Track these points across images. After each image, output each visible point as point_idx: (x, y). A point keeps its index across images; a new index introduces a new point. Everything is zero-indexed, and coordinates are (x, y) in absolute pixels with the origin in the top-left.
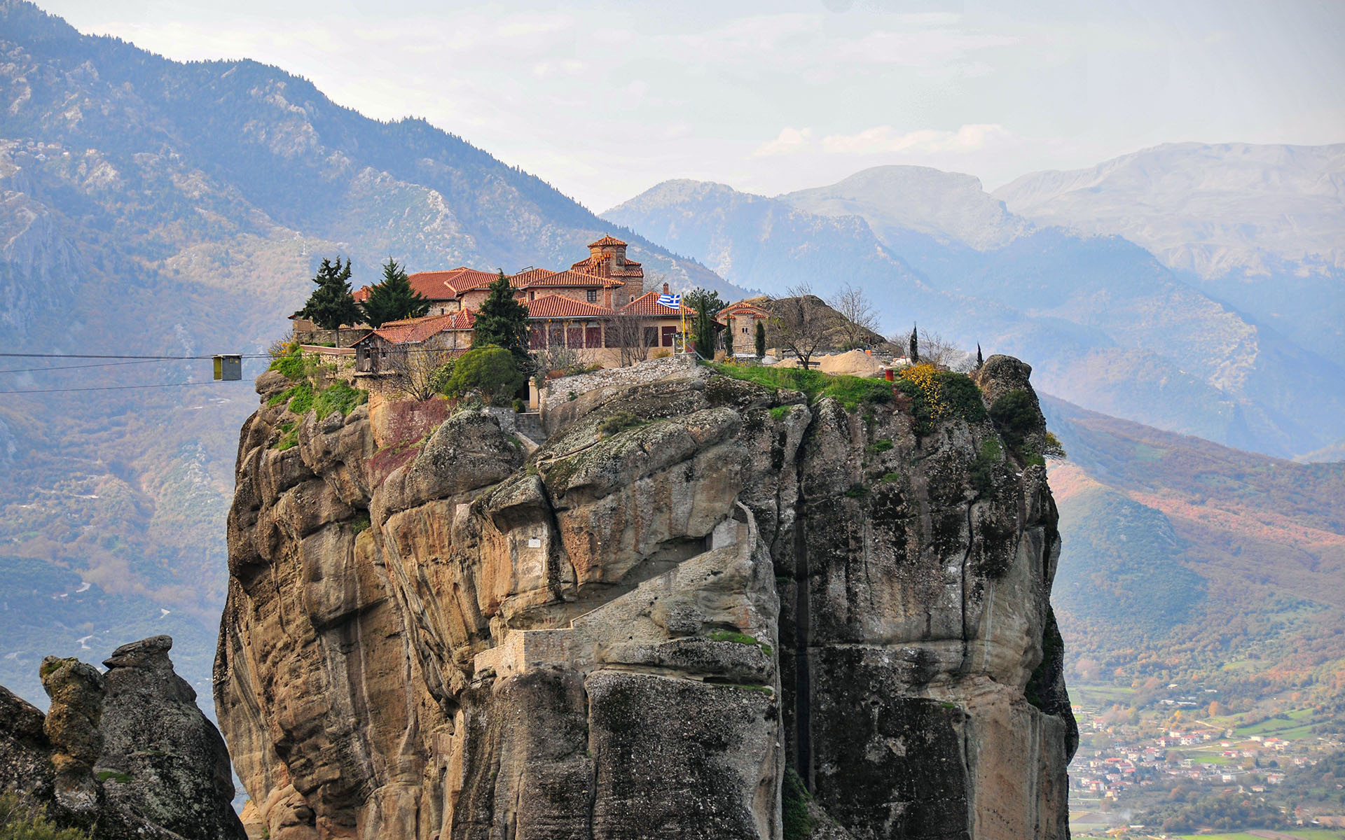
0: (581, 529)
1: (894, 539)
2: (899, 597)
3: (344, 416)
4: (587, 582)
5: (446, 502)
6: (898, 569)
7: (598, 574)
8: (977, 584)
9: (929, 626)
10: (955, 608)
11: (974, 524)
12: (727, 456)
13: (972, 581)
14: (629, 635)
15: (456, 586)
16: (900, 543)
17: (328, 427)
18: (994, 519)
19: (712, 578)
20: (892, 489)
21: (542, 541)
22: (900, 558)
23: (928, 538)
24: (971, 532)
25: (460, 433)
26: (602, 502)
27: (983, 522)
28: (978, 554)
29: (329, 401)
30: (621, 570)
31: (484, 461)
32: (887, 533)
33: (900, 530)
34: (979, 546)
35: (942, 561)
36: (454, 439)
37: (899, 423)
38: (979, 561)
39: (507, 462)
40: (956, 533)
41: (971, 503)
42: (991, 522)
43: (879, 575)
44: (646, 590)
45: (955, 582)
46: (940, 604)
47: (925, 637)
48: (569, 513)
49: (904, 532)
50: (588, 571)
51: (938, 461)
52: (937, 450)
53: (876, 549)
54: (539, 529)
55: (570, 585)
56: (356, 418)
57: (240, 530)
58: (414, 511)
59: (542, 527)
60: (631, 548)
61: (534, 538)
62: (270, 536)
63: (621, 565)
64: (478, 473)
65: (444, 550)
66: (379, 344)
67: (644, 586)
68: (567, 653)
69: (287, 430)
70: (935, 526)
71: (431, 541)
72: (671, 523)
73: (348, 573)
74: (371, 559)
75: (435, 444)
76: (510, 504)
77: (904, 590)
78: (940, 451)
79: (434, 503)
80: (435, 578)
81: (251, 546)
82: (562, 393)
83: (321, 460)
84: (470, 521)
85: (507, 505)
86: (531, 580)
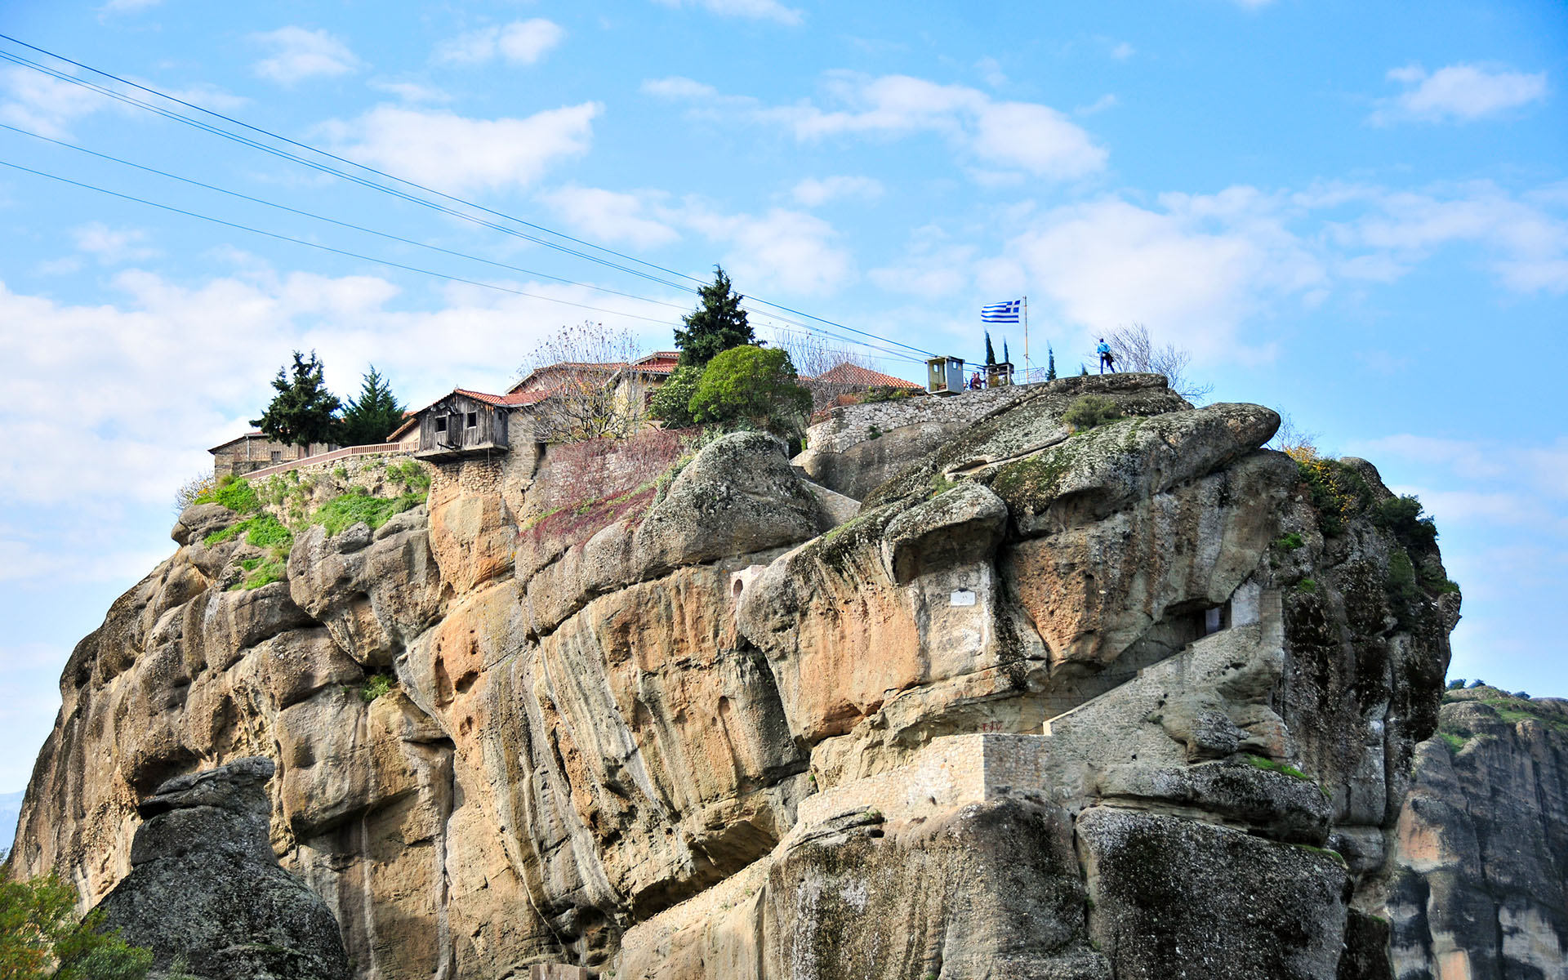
0: (1072, 566)
1: (1317, 674)
2: (1315, 759)
3: (373, 530)
4: (1071, 661)
5: (716, 566)
6: (1319, 716)
7: (1091, 647)
8: (1404, 747)
9: (1349, 802)
10: (1380, 780)
11: (1397, 665)
14: (1132, 753)
15: (724, 701)
16: (1323, 680)
17: (348, 544)
18: (1418, 660)
19: (1232, 673)
20: (1311, 601)
21: (979, 595)
22: (1323, 701)
23: (1351, 677)
24: (1393, 675)
25: (736, 463)
26: (1107, 524)
27: (1407, 662)
28: (1404, 705)
29: (343, 512)
30: (1120, 642)
31: (771, 508)
32: (1310, 663)
33: (1324, 663)
34: (1404, 695)
35: (1363, 712)
36: (726, 471)
37: (1302, 515)
38: (1405, 715)
39: (804, 513)
40: (1378, 674)
41: (1389, 635)
42: (1416, 664)
43: (1297, 724)
44: (1153, 680)
45: (1376, 744)
46: (1361, 774)
47: (1343, 820)
48: (1051, 539)
49: (1327, 664)
50: (1076, 640)
51: (1350, 573)
52: (1346, 557)
53: (1297, 686)
54: (973, 576)
55: (1039, 665)
56: (397, 530)
57: (153, 714)
58: (648, 585)
59: (978, 571)
60: (1139, 606)
61: (962, 590)
62: (216, 714)
63: (1120, 636)
64: (763, 525)
65: (705, 645)
66: (464, 409)
67: (1150, 674)
68: (1044, 775)
69: (250, 567)
70: (1358, 661)
71: (676, 634)
72: (1191, 574)
73: (357, 754)
74: (395, 734)
75: (694, 479)
76: (948, 521)
77: (1321, 749)
78: (1350, 559)
79: (692, 570)
80: (678, 694)
81: (170, 734)
82: (859, 428)
83: (330, 593)
84: (787, 584)
85: (941, 524)
86: (958, 659)
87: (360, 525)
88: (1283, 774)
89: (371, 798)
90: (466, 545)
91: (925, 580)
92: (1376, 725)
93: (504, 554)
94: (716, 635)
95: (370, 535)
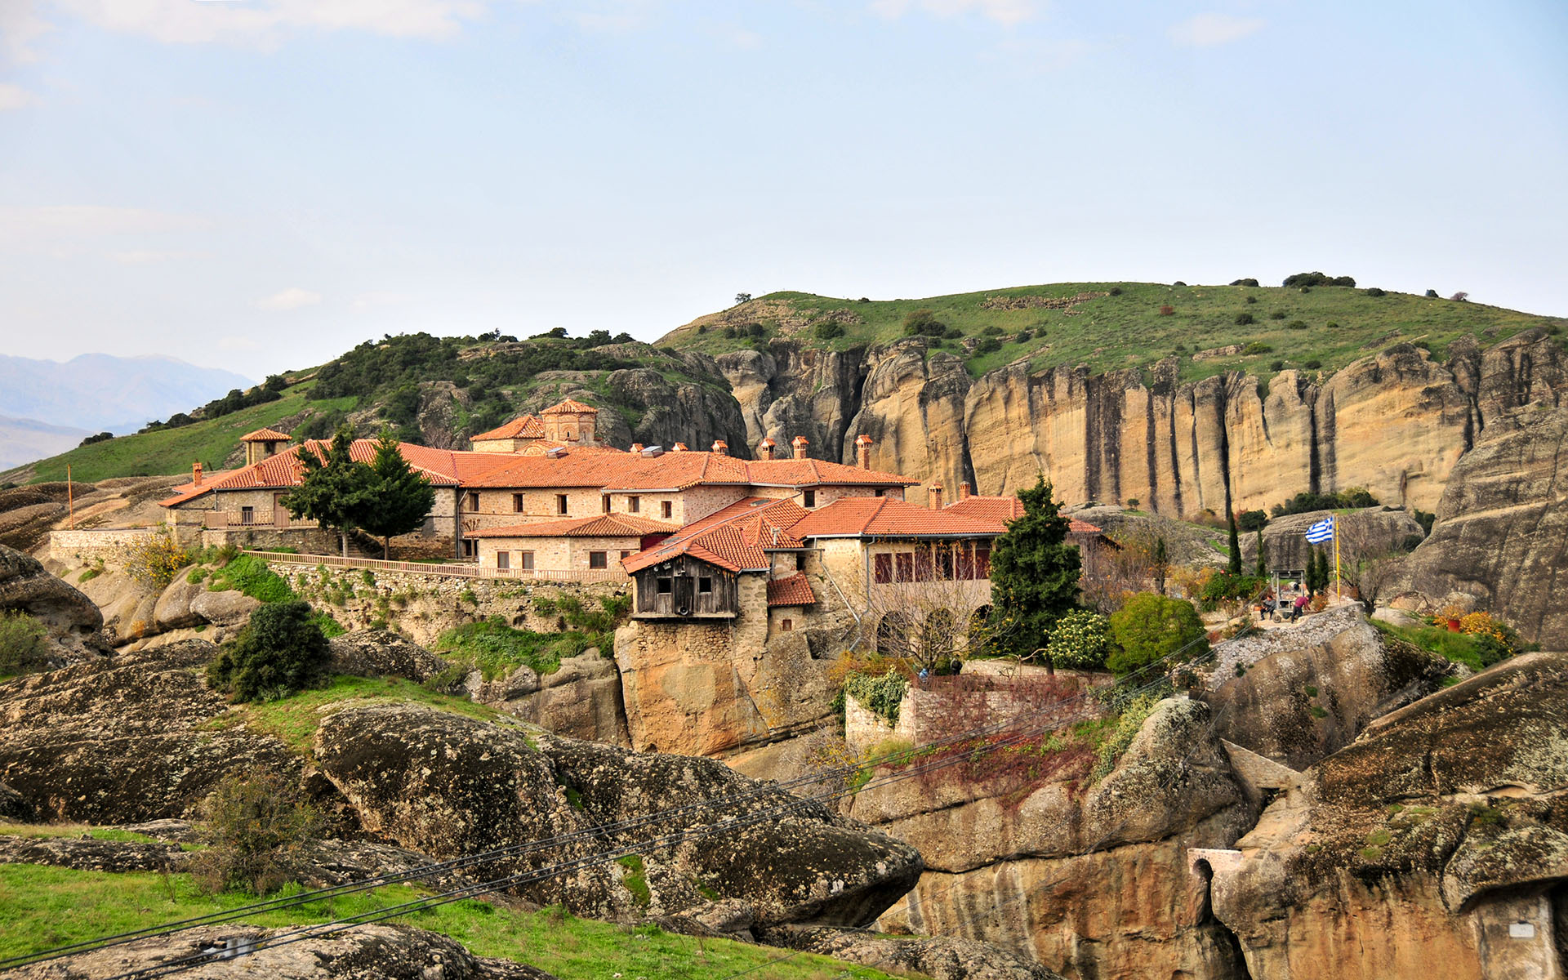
3: (539, 674)
5: (1173, 844)
17: (515, 691)
21: (1538, 928)
25: (1187, 737)
31: (1213, 778)
36: (1181, 747)
39: (1230, 777)
54: (1533, 910)
56: (573, 677)
58: (1100, 857)
59: (1537, 905)
61: (1521, 922)
64: (1211, 798)
65: (1160, 919)
66: (694, 572)
71: (1127, 904)
75: (1150, 753)
76: (1545, 874)
79: (1152, 847)
80: (1122, 962)
82: (1228, 665)
84: (1287, 882)
85: (1538, 876)
87: (525, 669)
90: (693, 715)
91: (1483, 912)
93: (743, 729)
94: (1172, 910)
95: (539, 681)
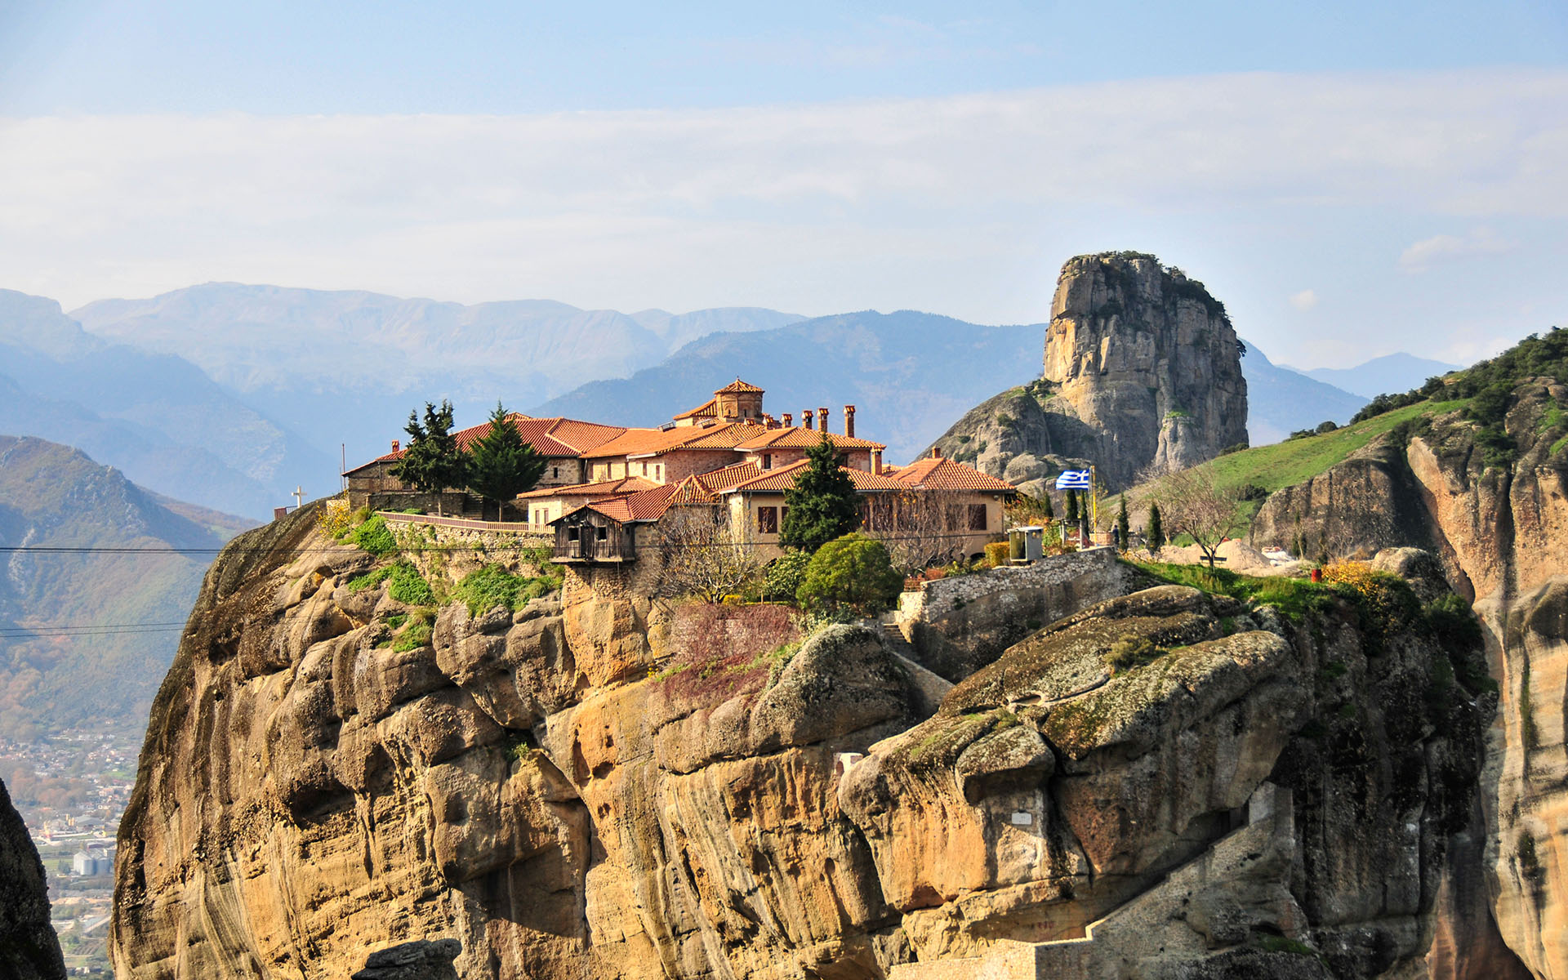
0: (1108, 802)
1: (1355, 791)
2: (1354, 865)
3: (512, 612)
4: (1109, 874)
5: (820, 749)
6: (1357, 828)
7: (1124, 864)
8: (1437, 844)
9: (1385, 900)
10: (1413, 876)
11: (1434, 769)
12: (1282, 700)
13: (1432, 840)
14: (1160, 946)
15: (830, 864)
16: (1360, 797)
17: (489, 625)
18: (1453, 762)
19: (1250, 864)
20: (1351, 726)
21: (1034, 816)
22: (1361, 814)
23: (1388, 789)
24: (1429, 780)
25: (837, 656)
26: (1137, 766)
27: (1443, 766)
28: (1439, 807)
29: (484, 592)
30: (1148, 858)
31: (867, 693)
32: (1348, 783)
33: (1362, 780)
34: (1439, 797)
35: (1399, 817)
36: (830, 664)
37: (1348, 637)
38: (1439, 815)
39: (895, 694)
40: (1415, 780)
41: (1427, 741)
42: (1451, 765)
43: (1337, 837)
44: (1177, 885)
45: (1413, 843)
46: (1396, 872)
47: (1383, 914)
48: (1091, 779)
49: (1364, 781)
50: (1112, 859)
51: (1391, 689)
52: (1388, 673)
53: (1336, 804)
54: (1030, 801)
55: (1083, 880)
56: (534, 615)
57: (307, 748)
58: (764, 759)
59: (1034, 796)
60: (1165, 826)
61: (1021, 812)
62: (368, 759)
63: (1151, 850)
64: (861, 711)
65: (811, 814)
66: (595, 522)
67: (1176, 878)
68: (1086, 973)
69: (396, 625)
70: (1394, 773)
71: (789, 800)
72: (1211, 792)
73: (503, 811)
74: (537, 795)
75: (801, 670)
76: (1006, 766)
77: (1360, 856)
78: (1392, 674)
79: (800, 750)
80: (791, 850)
81: (324, 768)
82: (945, 599)
83: (473, 668)
84: (880, 779)
85: (1000, 768)
86: (1017, 869)
87: (500, 608)
88: (1288, 952)
89: (518, 853)
90: (600, 647)
91: (991, 802)
92: (1412, 827)
93: (635, 658)
94: (822, 805)
95: (510, 617)
